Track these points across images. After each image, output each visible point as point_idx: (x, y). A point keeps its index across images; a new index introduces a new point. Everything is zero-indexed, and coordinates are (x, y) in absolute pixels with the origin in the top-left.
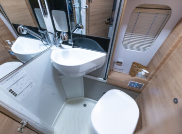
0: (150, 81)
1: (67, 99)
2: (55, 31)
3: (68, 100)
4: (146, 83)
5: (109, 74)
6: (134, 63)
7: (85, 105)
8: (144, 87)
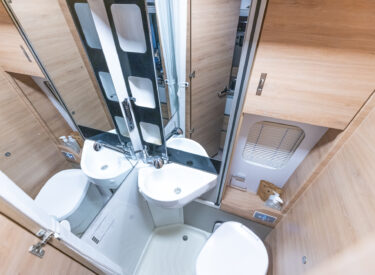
0: (285, 215)
1: (155, 227)
2: (144, 143)
3: (157, 230)
4: (280, 217)
5: (223, 198)
6: (262, 181)
7: (185, 238)
8: (278, 222)
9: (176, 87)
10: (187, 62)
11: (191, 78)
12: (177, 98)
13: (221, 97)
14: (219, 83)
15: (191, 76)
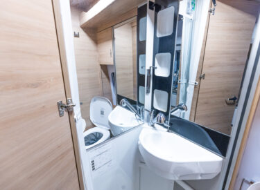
2: (153, 108)
9: (187, 84)
10: (199, 66)
11: (200, 78)
12: (186, 93)
13: (228, 104)
14: (228, 91)
15: (201, 77)
